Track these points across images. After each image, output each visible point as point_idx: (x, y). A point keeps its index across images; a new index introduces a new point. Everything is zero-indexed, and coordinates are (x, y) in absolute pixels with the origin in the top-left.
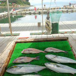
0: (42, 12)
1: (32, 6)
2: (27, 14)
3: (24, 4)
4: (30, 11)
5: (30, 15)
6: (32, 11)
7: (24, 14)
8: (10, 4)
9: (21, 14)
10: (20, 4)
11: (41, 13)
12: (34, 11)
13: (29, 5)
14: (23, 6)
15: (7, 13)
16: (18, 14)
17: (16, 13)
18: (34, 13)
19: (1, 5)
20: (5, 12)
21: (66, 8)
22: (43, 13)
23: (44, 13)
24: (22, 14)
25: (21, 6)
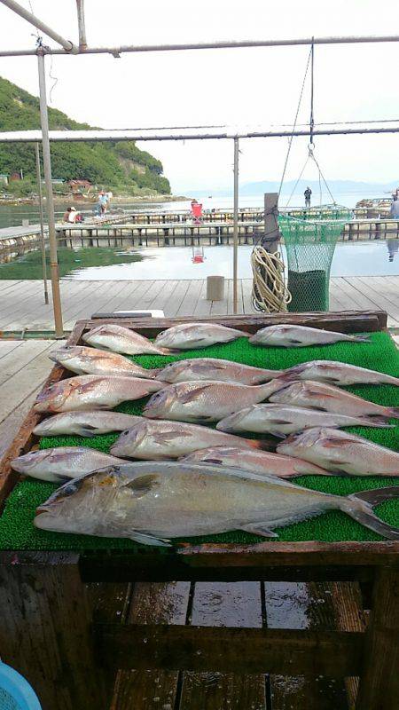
0: (231, 230)
1: (182, 199)
2: (148, 238)
3: (136, 189)
4: (167, 225)
5: (167, 243)
6: (176, 224)
7: (132, 238)
8: (60, 182)
9: (115, 237)
10: (115, 185)
11: (229, 236)
12: (189, 223)
13: (163, 192)
14: (130, 198)
15: (36, 228)
16: (98, 238)
17: (90, 231)
18: (189, 232)
19: (6, 190)
20: (26, 222)
21: (370, 214)
22: (240, 235)
23: (247, 235)
24: (122, 237)
25: (120, 198)
